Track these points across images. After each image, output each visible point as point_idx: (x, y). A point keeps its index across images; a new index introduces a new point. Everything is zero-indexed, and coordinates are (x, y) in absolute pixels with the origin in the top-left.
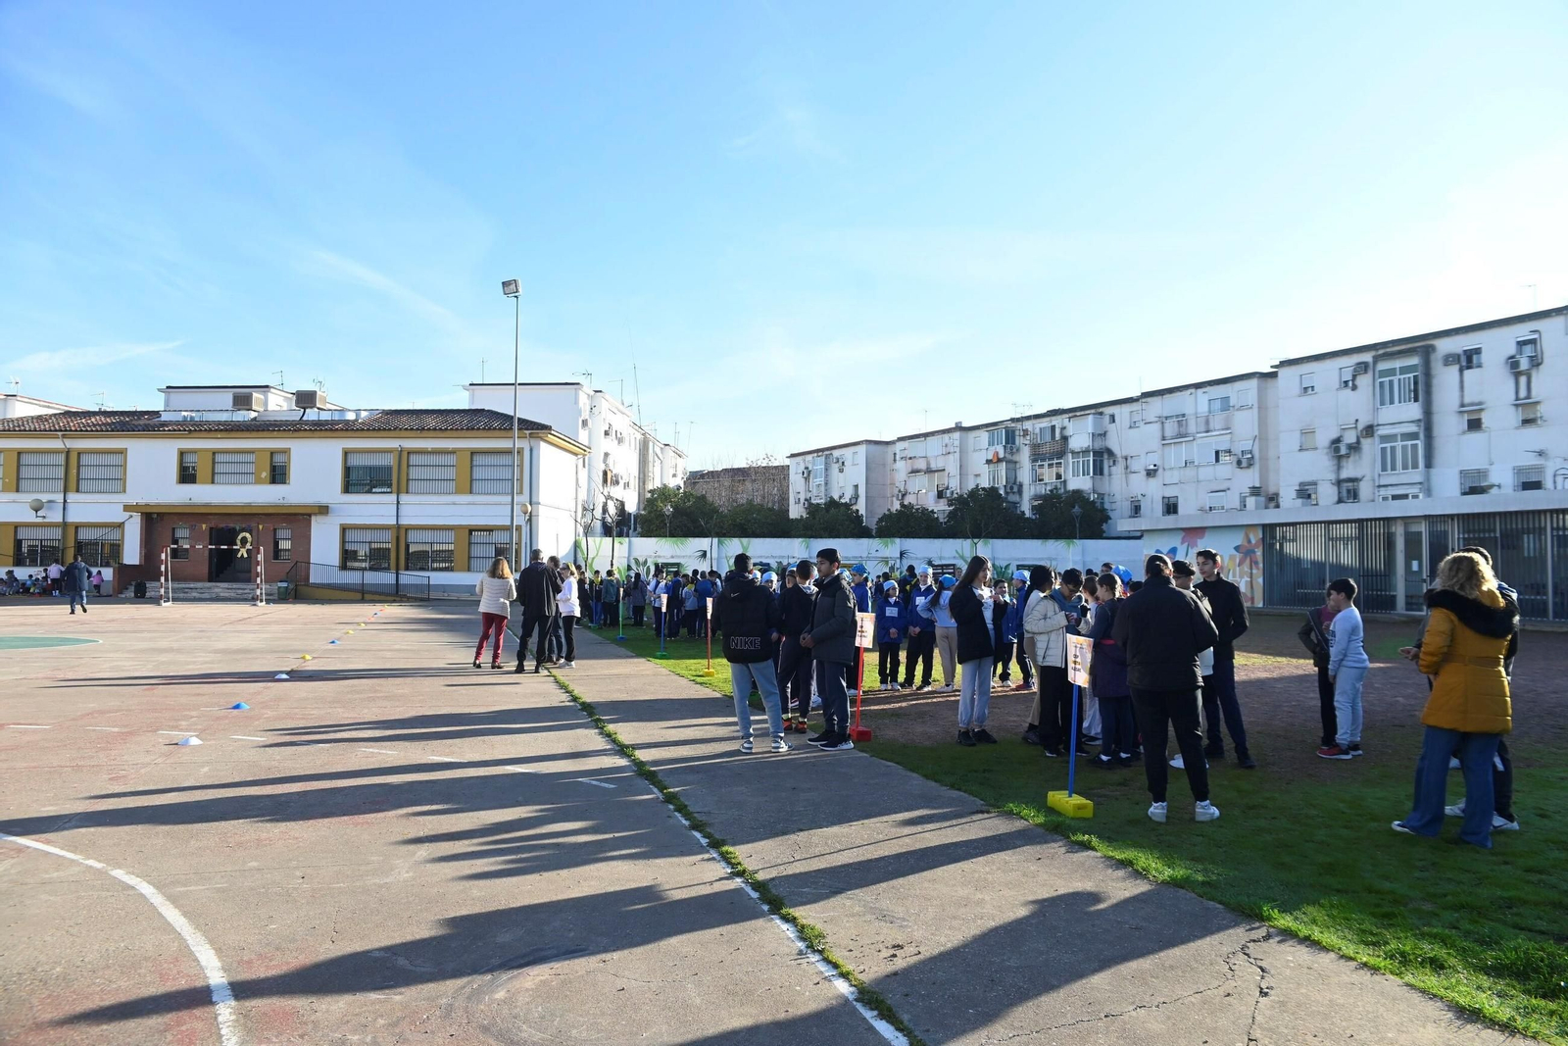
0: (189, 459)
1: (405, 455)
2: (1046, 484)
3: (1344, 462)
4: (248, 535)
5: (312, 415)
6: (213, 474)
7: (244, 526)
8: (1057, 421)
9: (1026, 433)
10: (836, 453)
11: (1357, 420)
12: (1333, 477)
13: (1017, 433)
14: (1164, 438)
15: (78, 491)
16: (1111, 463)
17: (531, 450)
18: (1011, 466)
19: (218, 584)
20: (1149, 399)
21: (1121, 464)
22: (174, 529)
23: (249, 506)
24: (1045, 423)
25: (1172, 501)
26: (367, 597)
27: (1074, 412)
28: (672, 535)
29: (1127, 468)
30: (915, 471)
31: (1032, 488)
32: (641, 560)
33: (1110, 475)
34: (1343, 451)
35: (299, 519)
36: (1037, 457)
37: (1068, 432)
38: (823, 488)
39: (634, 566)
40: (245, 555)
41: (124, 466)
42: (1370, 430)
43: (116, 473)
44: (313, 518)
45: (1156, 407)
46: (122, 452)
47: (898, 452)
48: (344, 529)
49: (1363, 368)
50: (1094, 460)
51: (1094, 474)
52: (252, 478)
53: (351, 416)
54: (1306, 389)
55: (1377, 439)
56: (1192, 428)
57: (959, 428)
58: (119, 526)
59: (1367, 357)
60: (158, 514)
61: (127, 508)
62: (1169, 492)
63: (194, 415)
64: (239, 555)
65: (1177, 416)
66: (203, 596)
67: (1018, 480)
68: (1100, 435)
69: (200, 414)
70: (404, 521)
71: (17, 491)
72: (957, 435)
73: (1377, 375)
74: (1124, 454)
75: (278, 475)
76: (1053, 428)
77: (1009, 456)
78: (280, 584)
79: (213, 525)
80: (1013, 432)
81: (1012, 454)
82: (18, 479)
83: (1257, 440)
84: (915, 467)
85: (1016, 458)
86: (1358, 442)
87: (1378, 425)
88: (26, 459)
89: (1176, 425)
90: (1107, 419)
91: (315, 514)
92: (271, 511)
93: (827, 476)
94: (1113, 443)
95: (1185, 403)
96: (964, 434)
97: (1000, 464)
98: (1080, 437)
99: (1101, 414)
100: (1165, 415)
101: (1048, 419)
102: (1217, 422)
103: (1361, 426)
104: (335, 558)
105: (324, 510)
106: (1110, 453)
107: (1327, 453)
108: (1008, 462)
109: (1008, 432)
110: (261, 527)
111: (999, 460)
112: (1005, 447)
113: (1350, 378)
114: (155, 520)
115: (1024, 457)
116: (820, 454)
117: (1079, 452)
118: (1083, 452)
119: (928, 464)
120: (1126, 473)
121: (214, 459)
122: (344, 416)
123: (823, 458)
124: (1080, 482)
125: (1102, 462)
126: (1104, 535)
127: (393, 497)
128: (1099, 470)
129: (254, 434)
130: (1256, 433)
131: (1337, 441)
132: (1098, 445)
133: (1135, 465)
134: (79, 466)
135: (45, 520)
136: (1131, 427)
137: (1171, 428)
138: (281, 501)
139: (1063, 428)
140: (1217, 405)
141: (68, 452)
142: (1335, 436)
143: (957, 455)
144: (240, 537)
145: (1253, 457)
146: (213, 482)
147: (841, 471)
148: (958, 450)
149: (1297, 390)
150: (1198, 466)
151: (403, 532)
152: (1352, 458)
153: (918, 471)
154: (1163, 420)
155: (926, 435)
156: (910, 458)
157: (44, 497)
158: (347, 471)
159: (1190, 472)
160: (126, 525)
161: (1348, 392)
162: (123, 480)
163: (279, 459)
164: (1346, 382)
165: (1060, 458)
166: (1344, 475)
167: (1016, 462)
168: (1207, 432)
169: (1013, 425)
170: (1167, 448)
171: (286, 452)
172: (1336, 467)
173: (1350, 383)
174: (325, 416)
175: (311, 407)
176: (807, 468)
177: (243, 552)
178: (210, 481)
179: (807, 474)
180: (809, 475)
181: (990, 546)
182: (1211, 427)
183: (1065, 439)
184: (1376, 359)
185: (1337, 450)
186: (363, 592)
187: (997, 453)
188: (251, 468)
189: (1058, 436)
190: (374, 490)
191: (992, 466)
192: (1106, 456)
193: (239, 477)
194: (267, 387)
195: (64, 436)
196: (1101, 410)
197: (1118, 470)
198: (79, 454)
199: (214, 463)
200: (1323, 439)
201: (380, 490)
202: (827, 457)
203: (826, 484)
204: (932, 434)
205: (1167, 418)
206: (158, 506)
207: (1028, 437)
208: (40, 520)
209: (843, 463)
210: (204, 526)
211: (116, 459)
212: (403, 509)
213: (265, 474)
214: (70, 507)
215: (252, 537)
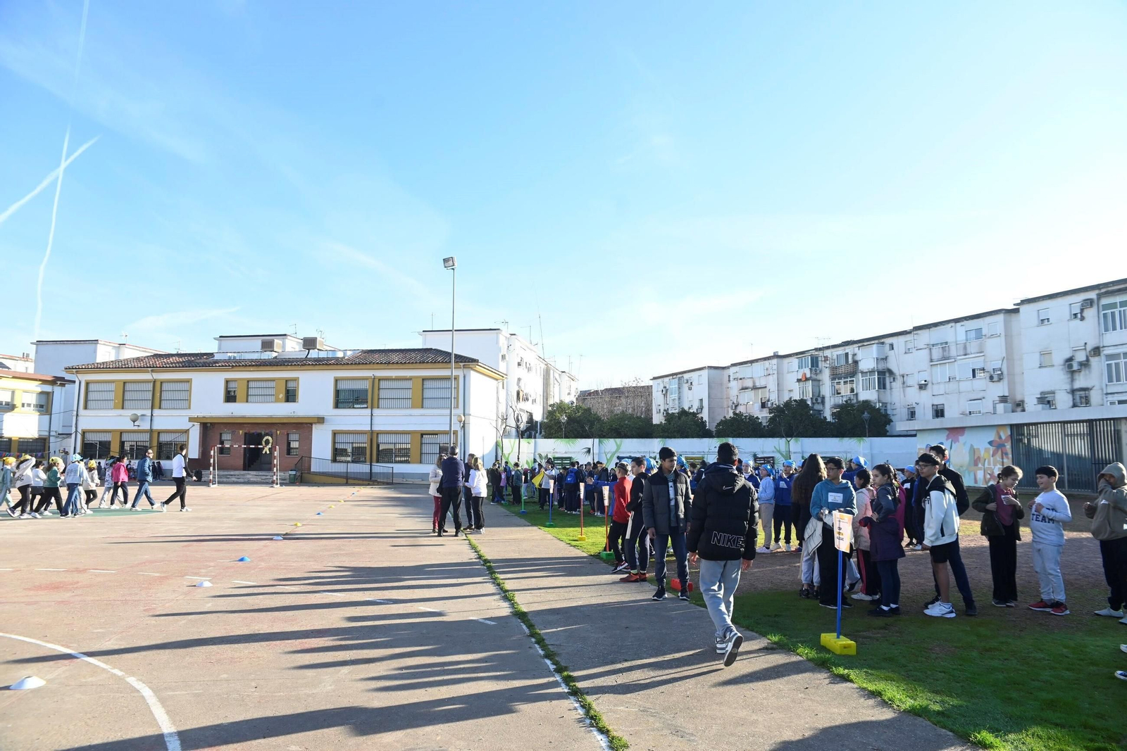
0: (232, 385)
1: (377, 381)
2: (842, 396)
3: (1076, 376)
4: (270, 438)
5: (314, 354)
6: (248, 395)
7: (267, 431)
8: (849, 349)
9: (826, 358)
10: (686, 376)
11: (1086, 343)
12: (1068, 387)
13: (820, 359)
14: (931, 361)
15: (160, 408)
16: (892, 380)
17: (464, 377)
18: (816, 383)
19: (250, 472)
20: (919, 332)
21: (899, 381)
22: (221, 434)
23: (271, 418)
24: (840, 351)
25: (940, 407)
26: (350, 481)
27: (862, 342)
28: (566, 437)
29: (904, 383)
30: (744, 389)
31: (832, 399)
32: (544, 455)
33: (891, 389)
34: (1075, 367)
35: (304, 426)
36: (835, 376)
37: (857, 358)
38: (677, 402)
40: (268, 452)
41: (190, 391)
42: (1097, 351)
43: (183, 395)
44: (314, 426)
45: (925, 337)
46: (189, 381)
47: (731, 375)
48: (335, 434)
49: (1089, 303)
50: (878, 378)
51: (879, 388)
52: (273, 398)
53: (340, 355)
54: (1042, 320)
55: (1103, 358)
56: (953, 352)
57: (776, 356)
58: (186, 432)
59: (1092, 295)
60: (211, 423)
61: (191, 420)
62: (937, 401)
63: (235, 355)
64: (264, 452)
65: (942, 344)
66: (239, 480)
67: (821, 394)
68: (883, 359)
69: (239, 354)
70: (376, 428)
71: (123, 408)
72: (775, 361)
73: (1101, 308)
74: (901, 373)
75: (290, 396)
76: (847, 355)
77: (814, 376)
78: (291, 472)
79: (246, 431)
80: (817, 358)
81: (816, 374)
82: (123, 400)
83: (1005, 361)
84: (745, 385)
85: (819, 377)
86: (1088, 360)
87: (1104, 347)
88: (128, 387)
89: (941, 350)
90: (887, 347)
91: (315, 423)
92: (285, 421)
93: (679, 393)
94: (892, 365)
95: (947, 333)
96: (779, 360)
97: (807, 382)
98: (867, 360)
99: (883, 343)
100: (932, 343)
101: (843, 348)
102: (973, 347)
103: (1089, 348)
104: (328, 454)
105: (321, 420)
106: (891, 372)
107: (1062, 369)
108: (813, 380)
109: (813, 359)
110: (278, 432)
111: (807, 379)
112: (811, 369)
113: (1078, 311)
114: (209, 428)
115: (826, 376)
116: (675, 377)
117: (866, 372)
118: (870, 372)
119: (754, 383)
120: (903, 387)
121: (248, 385)
122: (335, 354)
123: (677, 380)
124: (868, 394)
125: (884, 379)
126: (888, 434)
127: (369, 411)
128: (882, 385)
129: (275, 368)
130: (1004, 355)
131: (1070, 359)
132: (881, 366)
133: (910, 381)
134: (161, 391)
135: (139, 428)
136: (906, 353)
137: (937, 353)
138: (292, 414)
139: (854, 355)
140: (973, 334)
141: (155, 382)
142: (1068, 355)
143: (775, 376)
144: (264, 440)
145: (1002, 373)
146: (247, 401)
147: (690, 389)
148: (776, 372)
149: (1035, 322)
150: (959, 381)
151: (375, 436)
152: (1083, 373)
153: (746, 388)
154: (930, 347)
155: (752, 362)
156: (741, 379)
157: (139, 413)
158: (337, 392)
159: (953, 386)
160: (190, 432)
161: (1077, 322)
162: (189, 400)
163: (291, 385)
164: (1075, 315)
165: (853, 377)
166: (1077, 385)
167: (819, 381)
168: (965, 355)
169: (817, 353)
170: (934, 368)
171: (296, 380)
172: (1070, 380)
173: (1079, 316)
174: (323, 355)
175: (314, 349)
176: (665, 387)
177: (266, 450)
178: (245, 401)
179: (665, 392)
180: (667, 392)
181: (799, 443)
182: (968, 352)
183: (856, 362)
184: (1099, 296)
185: (1070, 366)
186: (347, 478)
187: (805, 374)
189: (850, 361)
190: (355, 406)
191: (801, 383)
192: (887, 375)
193: (265, 398)
194: (285, 335)
195: (152, 371)
196: (882, 340)
197: (897, 385)
198: (161, 383)
199: (248, 388)
200: (1059, 358)
201: (359, 406)
202: (679, 379)
203: (679, 399)
204: (757, 361)
205: (933, 345)
206: (211, 418)
207: (828, 362)
208: (136, 428)
209: (691, 383)
210: (241, 432)
211: (185, 386)
212: (375, 420)
213: (282, 396)
214: (154, 418)
215: (272, 439)
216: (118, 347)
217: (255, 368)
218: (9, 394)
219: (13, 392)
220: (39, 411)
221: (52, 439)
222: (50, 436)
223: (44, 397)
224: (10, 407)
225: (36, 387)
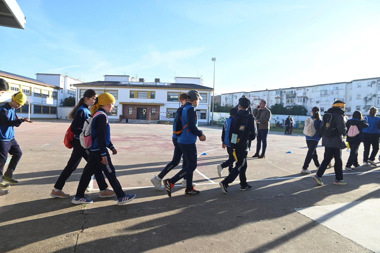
0: (132, 92)
2: (290, 103)
3: (367, 102)
4: (145, 110)
5: (158, 84)
6: (138, 96)
7: (145, 108)
8: (293, 90)
9: (285, 92)
10: (235, 94)
11: (371, 93)
12: (364, 105)
13: (283, 92)
14: (321, 95)
16: (307, 100)
17: (209, 93)
18: (281, 99)
19: (141, 120)
20: (318, 86)
21: (309, 100)
22: (129, 108)
23: (146, 103)
24: (290, 90)
25: (322, 108)
27: (298, 88)
28: (216, 112)
29: (311, 101)
30: (255, 99)
31: (286, 104)
32: (223, 117)
33: (306, 102)
34: (368, 100)
35: (157, 106)
36: (288, 97)
37: (296, 93)
38: (231, 102)
39: (221, 119)
40: (145, 114)
41: (117, 94)
42: (375, 96)
44: (160, 106)
45: (320, 88)
47: (251, 95)
48: (167, 109)
49: (374, 82)
50: (303, 99)
51: (303, 102)
52: (146, 97)
54: (359, 86)
55: (377, 98)
56: (328, 93)
57: (267, 90)
59: (376, 80)
60: (125, 104)
61: (120, 103)
62: (322, 107)
63: (129, 83)
64: (143, 114)
65: (325, 90)
67: (282, 102)
68: (305, 93)
72: (267, 92)
73: (378, 84)
74: (311, 98)
75: (153, 97)
76: (292, 91)
77: (281, 97)
79: (138, 107)
80: (282, 92)
81: (281, 96)
83: (345, 97)
84: (256, 98)
85: (282, 97)
86: (371, 98)
87: (377, 95)
89: (324, 92)
90: (306, 90)
91: (161, 105)
92: (153, 104)
93: (232, 99)
94: (308, 95)
95: (327, 88)
96: (269, 91)
97: (279, 99)
98: (300, 94)
99: (305, 89)
100: (322, 90)
101: (291, 89)
102: (335, 92)
103: (372, 95)
104: (165, 115)
105: (163, 105)
106: (307, 98)
107: (363, 100)
108: (281, 98)
109: (281, 92)
110: (149, 108)
111: (279, 98)
112: (280, 95)
113: (370, 84)
114: (125, 106)
115: (284, 97)
116: (230, 94)
117: (299, 97)
118: (301, 97)
119: (259, 98)
120: (311, 102)
122: (165, 84)
123: (232, 95)
124: (300, 104)
125: (305, 99)
126: (307, 115)
128: (304, 101)
129: (148, 88)
130: (345, 95)
131: (366, 98)
132: (304, 96)
136: (312, 92)
137: (323, 93)
139: (295, 92)
140: (335, 89)
141: (105, 90)
142: (366, 96)
143: (267, 96)
144: (143, 110)
145: (343, 100)
146: (138, 98)
147: (236, 98)
148: (267, 95)
149: (357, 87)
150: (329, 101)
152: (369, 101)
153: (256, 99)
154: (321, 91)
155: (259, 91)
156: (254, 96)
158: (168, 96)
159: (327, 102)
160: (118, 107)
161: (370, 87)
162: (117, 97)
163: (153, 93)
164: (369, 85)
165: (294, 98)
166: (367, 105)
167: (282, 98)
168: (332, 94)
169: (282, 90)
170: (322, 97)
172: (365, 103)
173: (370, 86)
174: (161, 84)
175: (158, 82)
176: (226, 97)
179: (226, 99)
180: (227, 99)
182: (333, 93)
183: (295, 94)
184: (378, 81)
185: (366, 99)
187: (278, 96)
188: (146, 95)
189: (293, 93)
190: (174, 101)
191: (276, 99)
192: (306, 98)
193: (143, 97)
194: (129, 76)
196: (305, 88)
197: (309, 101)
199: (138, 94)
200: (363, 97)
202: (233, 95)
203: (232, 101)
204: (261, 91)
205: (322, 91)
206: (125, 103)
207: (286, 93)
209: (237, 97)
210: (136, 107)
211: (116, 92)
213: (149, 97)
215: (146, 110)
216: (65, 77)
217: (141, 87)
219: (49, 92)
220: (53, 98)
221: (58, 107)
222: (57, 106)
223: (55, 93)
224: (48, 96)
225: (52, 90)
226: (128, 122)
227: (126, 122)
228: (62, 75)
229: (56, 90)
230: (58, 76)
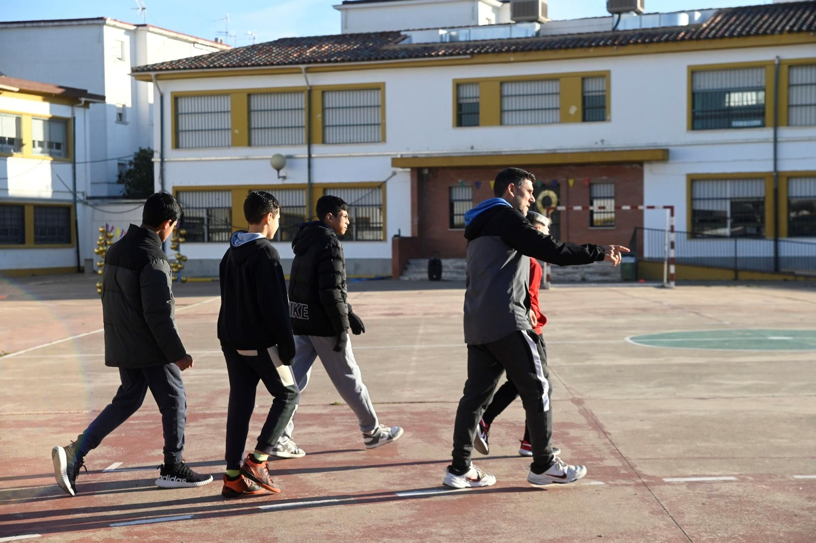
0: (469, 93)
1: (784, 69)
4: (552, 194)
5: (632, 22)
6: (502, 111)
15: (324, 142)
22: (450, 189)
23: (554, 154)
26: (742, 275)
35: (625, 169)
41: (381, 107)
43: (371, 116)
44: (647, 169)
46: (379, 88)
48: (693, 180)
52: (556, 115)
53: (683, 21)
58: (380, 187)
61: (397, 162)
63: (454, 33)
69: (466, 31)
70: (786, 166)
71: (250, 144)
75: (595, 109)
82: (250, 129)
88: (257, 103)
91: (650, 161)
92: (585, 159)
104: (681, 221)
105: (662, 155)
110: (571, 182)
114: (429, 178)
121: (501, 91)
122: (676, 20)
127: (768, 133)
129: (562, 53)
134: (324, 109)
135: (287, 182)
138: (600, 145)
141: (310, 91)
146: (501, 123)
151: (783, 182)
157: (285, 151)
158: (694, 96)
160: (389, 186)
162: (381, 125)
163: (593, 86)
171: (604, 76)
174: (649, 23)
175: (628, 11)
178: (499, 122)
186: (736, 270)
188: (554, 102)
190: (735, 123)
195: (307, 70)
198: (323, 92)
199: (502, 96)
201: (745, 123)
206: (429, 158)
208: (280, 182)
211: (371, 98)
212: (784, 149)
213: (574, 110)
214: (316, 163)
215: (558, 196)
216: (135, 31)
217: (519, 56)
218: (12, 122)
219: (18, 121)
220: (51, 154)
221: (79, 206)
222: (75, 201)
223: (59, 128)
224: (16, 144)
225: (44, 109)
226: (444, 275)
227: (431, 278)
228: (113, 23)
229: (64, 111)
230: (88, 32)
